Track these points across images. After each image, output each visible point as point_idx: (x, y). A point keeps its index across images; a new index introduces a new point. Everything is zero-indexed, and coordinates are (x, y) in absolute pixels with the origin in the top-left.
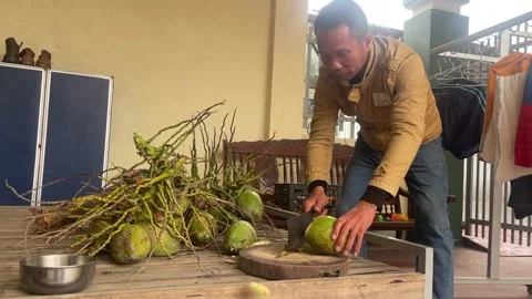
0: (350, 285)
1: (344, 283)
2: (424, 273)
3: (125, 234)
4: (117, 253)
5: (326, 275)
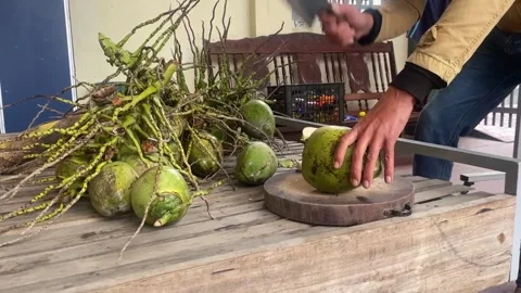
0: (428, 225)
1: (422, 222)
2: (514, 194)
3: (107, 177)
4: (98, 203)
5: (394, 214)
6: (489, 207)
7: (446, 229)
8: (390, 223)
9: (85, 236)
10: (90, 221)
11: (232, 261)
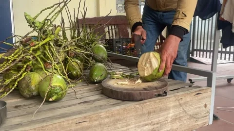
0: (174, 100)
1: (171, 99)
2: (211, 87)
3: (27, 79)
4: (23, 92)
5: (159, 95)
6: (200, 92)
7: (181, 102)
8: (157, 99)
9: (16, 107)
10: (19, 100)
11: (85, 118)
